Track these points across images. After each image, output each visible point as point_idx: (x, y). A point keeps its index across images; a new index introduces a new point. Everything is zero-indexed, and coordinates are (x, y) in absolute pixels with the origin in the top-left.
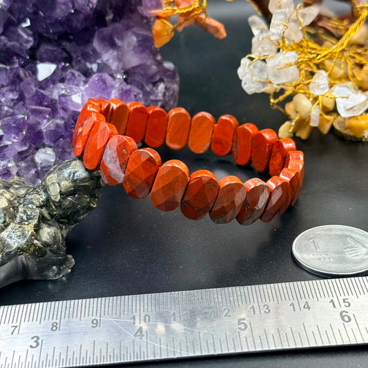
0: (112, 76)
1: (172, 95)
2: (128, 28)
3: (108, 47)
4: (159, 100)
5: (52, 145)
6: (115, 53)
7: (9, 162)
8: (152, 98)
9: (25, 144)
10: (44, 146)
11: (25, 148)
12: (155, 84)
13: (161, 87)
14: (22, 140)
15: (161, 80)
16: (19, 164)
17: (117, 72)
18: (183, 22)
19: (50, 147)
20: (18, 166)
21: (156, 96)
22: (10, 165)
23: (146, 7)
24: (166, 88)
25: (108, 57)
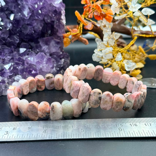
0: (45, 54)
1: (67, 64)
2: (53, 39)
3: (45, 44)
4: (62, 65)
5: (21, 74)
6: (47, 47)
7: (5, 78)
8: (59, 63)
9: (12, 73)
10: (18, 74)
11: (11, 74)
12: (61, 59)
13: (63, 60)
14: (11, 71)
15: (63, 58)
16: (9, 80)
17: (47, 53)
18: (74, 38)
19: (21, 75)
20: (8, 80)
21: (61, 63)
22: (5, 79)
23: (60, 33)
24: (65, 61)
25: (45, 47)
